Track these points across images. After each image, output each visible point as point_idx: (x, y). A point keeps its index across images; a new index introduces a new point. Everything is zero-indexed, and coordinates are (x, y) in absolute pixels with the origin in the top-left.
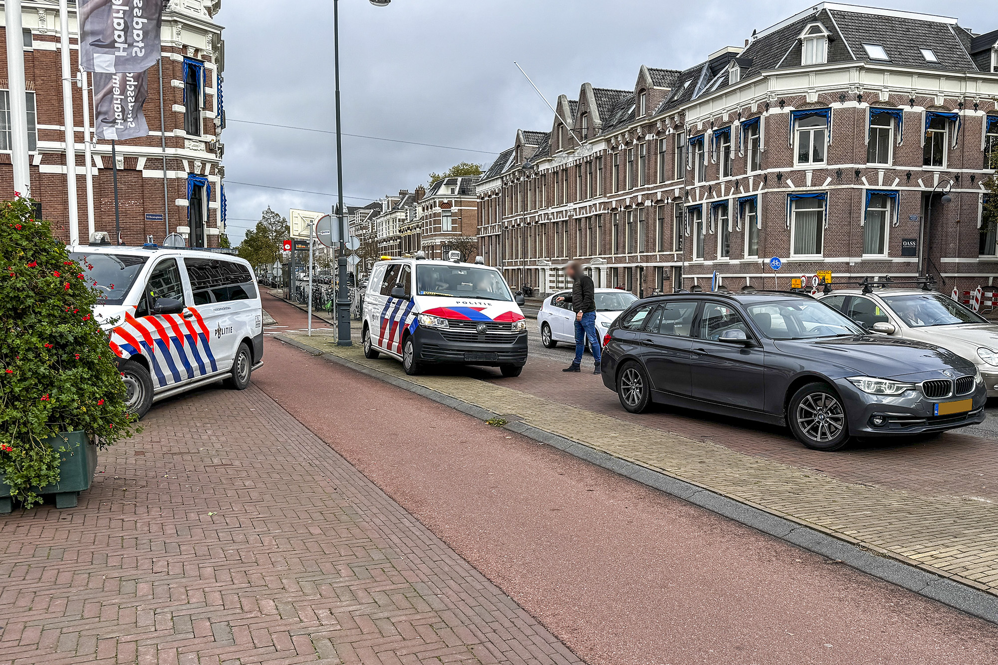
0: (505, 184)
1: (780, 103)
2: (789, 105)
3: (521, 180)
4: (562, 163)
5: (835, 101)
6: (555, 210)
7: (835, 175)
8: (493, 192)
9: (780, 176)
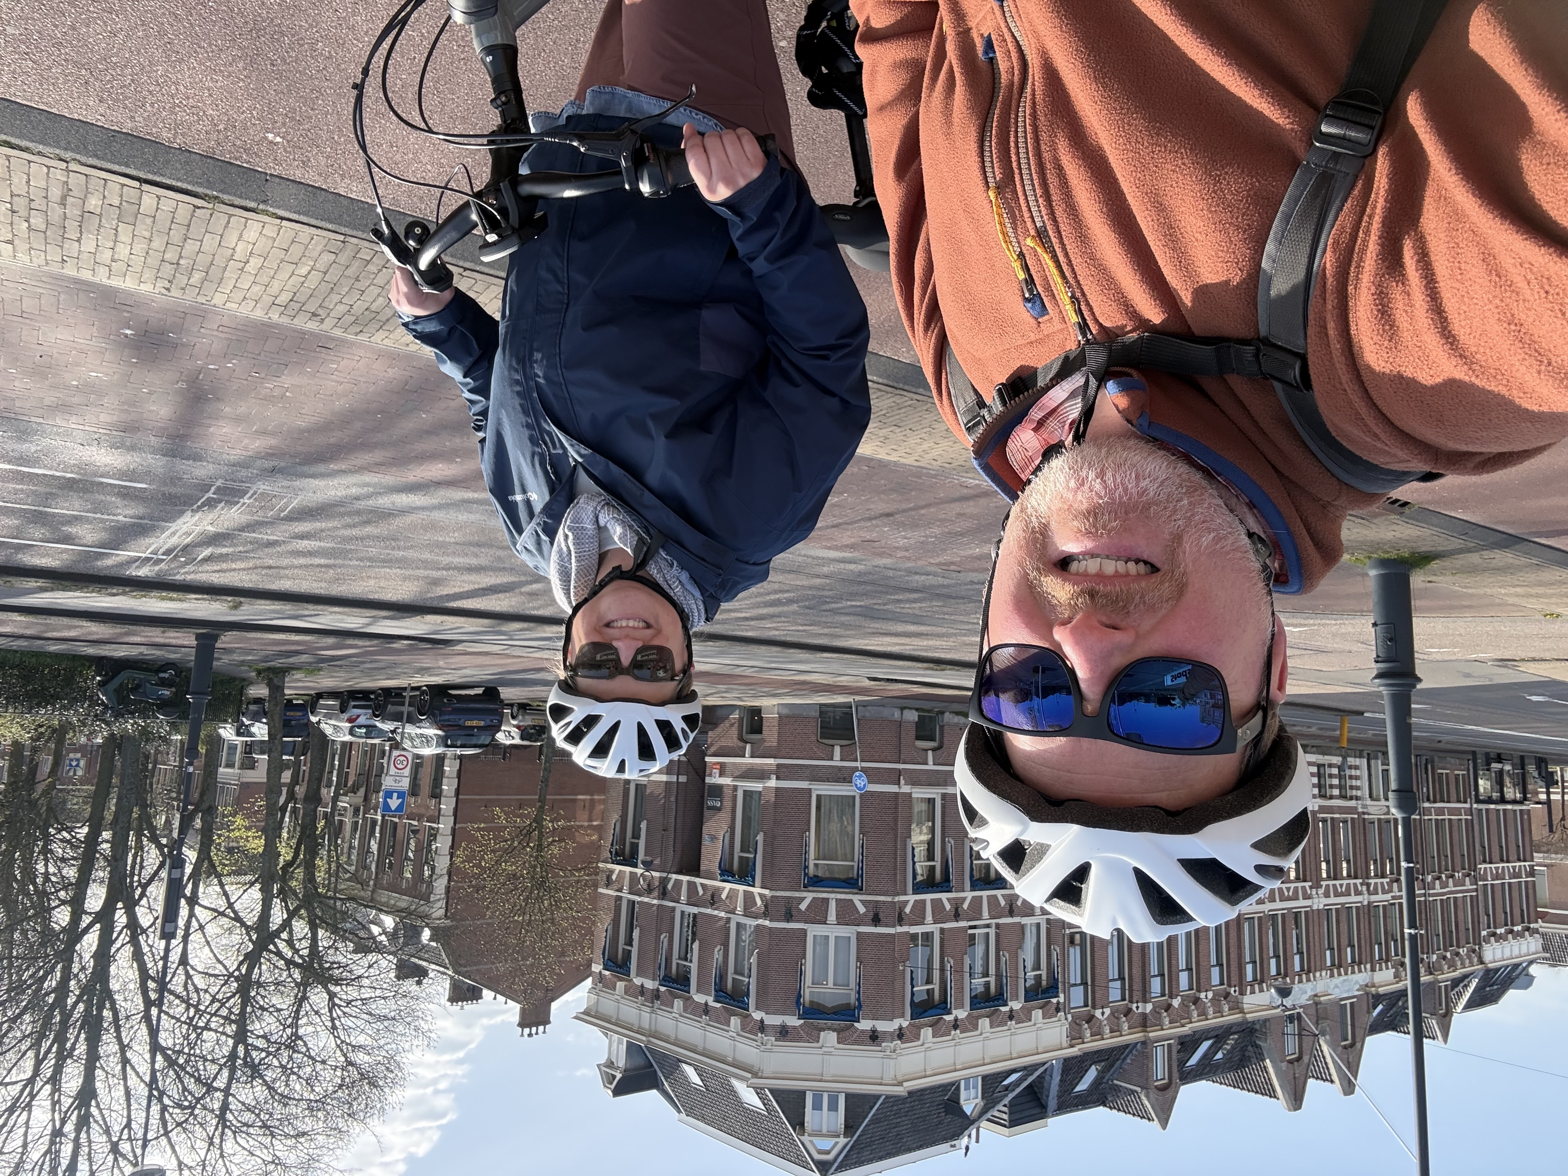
0: (1474, 951)
1: (877, 1037)
2: (863, 1031)
3: (1435, 957)
4: (1342, 978)
5: (795, 1027)
6: (1353, 898)
7: (794, 913)
8: (1499, 938)
9: (876, 920)
